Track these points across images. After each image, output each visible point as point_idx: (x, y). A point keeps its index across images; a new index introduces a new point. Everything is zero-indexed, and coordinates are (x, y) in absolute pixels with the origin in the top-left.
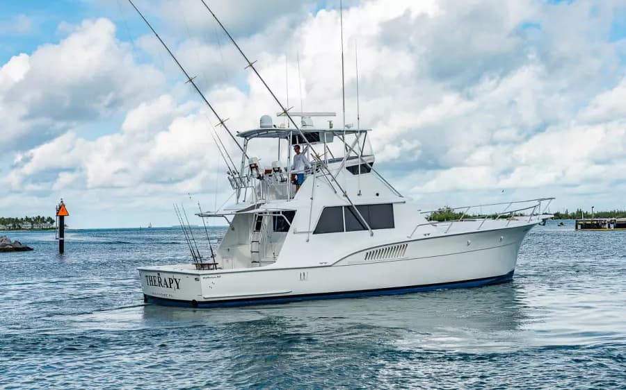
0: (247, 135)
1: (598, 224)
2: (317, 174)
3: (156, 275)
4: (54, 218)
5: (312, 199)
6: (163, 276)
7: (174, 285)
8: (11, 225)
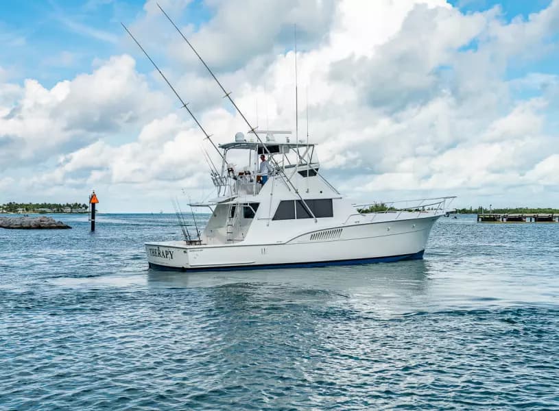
0: (226, 147)
1: (494, 218)
2: (276, 176)
3: (156, 248)
4: (88, 204)
5: (271, 194)
6: (161, 249)
7: (169, 255)
8: (55, 209)
